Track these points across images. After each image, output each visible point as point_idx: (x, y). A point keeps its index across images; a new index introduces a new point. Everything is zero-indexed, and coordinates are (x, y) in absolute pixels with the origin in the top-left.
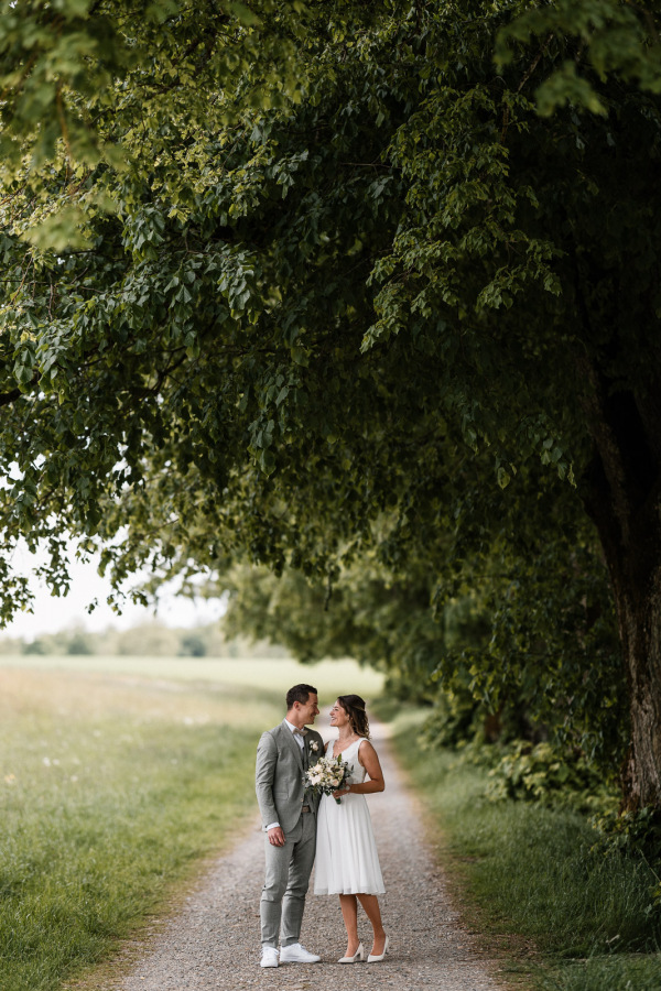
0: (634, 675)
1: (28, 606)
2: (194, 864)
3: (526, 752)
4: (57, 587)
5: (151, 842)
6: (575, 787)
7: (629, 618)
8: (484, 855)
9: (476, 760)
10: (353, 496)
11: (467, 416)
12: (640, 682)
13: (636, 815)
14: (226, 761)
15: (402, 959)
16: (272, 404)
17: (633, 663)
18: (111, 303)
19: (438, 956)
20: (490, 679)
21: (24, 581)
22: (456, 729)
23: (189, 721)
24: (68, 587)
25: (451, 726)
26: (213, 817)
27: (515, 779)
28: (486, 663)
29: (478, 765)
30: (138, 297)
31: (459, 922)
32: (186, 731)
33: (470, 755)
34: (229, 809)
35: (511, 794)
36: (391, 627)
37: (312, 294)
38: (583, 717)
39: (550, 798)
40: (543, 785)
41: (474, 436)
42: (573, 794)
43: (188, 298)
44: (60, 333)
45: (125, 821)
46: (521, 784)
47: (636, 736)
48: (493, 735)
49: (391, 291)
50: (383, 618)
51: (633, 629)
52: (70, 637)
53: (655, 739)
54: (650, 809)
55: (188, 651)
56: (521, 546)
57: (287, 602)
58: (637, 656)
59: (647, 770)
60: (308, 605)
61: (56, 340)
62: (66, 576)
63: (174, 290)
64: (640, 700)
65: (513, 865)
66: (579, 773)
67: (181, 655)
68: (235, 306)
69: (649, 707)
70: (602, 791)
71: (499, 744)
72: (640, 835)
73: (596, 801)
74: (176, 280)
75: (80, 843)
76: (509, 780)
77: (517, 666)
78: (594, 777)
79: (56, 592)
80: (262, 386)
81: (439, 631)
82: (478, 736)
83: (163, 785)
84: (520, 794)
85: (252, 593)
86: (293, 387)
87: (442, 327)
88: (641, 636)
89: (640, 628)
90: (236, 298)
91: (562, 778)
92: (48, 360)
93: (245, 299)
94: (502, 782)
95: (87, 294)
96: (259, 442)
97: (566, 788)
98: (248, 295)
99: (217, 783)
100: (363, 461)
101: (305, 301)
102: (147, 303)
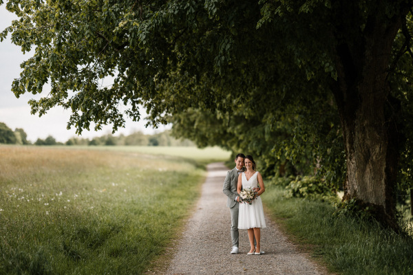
0: (348, 150)
1: (123, 125)
2: (180, 221)
3: (300, 179)
4: (135, 118)
5: (163, 213)
6: (318, 192)
7: (346, 129)
8: (289, 217)
9: (276, 183)
10: (244, 83)
11: (296, 53)
12: (351, 152)
13: (349, 202)
14: (178, 185)
15: (271, 253)
16: (224, 50)
17: (348, 145)
18: (164, 13)
19: (285, 252)
20: (293, 152)
21: (121, 116)
22: (266, 172)
23: (160, 170)
24: (139, 118)
25: (264, 171)
26: (181, 204)
27: (296, 190)
28: (291, 146)
29: (277, 185)
30: (174, 11)
31: (288, 240)
32: (161, 173)
33: (274, 182)
34: (185, 202)
35: (294, 195)
36: (241, 133)
37: (237, 8)
38: (328, 166)
39: (309, 196)
40: (306, 192)
41: (299, 61)
42: (318, 195)
43: (193, 11)
44: (146, 26)
45: (149, 206)
46: (298, 191)
47: (349, 172)
48: (283, 174)
49: (267, 6)
50: (237, 130)
51: (348, 133)
52: (106, 138)
53: (356, 173)
54: (355, 199)
55: (152, 143)
56: (305, 102)
57: (201, 124)
58: (349, 143)
59: (353, 185)
60: (209, 125)
61: (145, 29)
62: (138, 114)
63: (188, 8)
64: (351, 159)
65: (303, 220)
66: (320, 187)
67: (149, 145)
68: (211, 14)
69: (354, 162)
70: (328, 194)
71: (285, 177)
72: (351, 209)
73: (327, 198)
74: (188, 4)
75: (135, 213)
76: (294, 190)
77: (303, 147)
78: (325, 189)
79: (135, 120)
80: (219, 43)
82: (276, 174)
83: (159, 193)
84: (298, 195)
85: (186, 121)
86: (232, 43)
87: (285, 20)
88: (351, 135)
89: (351, 132)
90: (211, 11)
91: (313, 189)
92: (142, 37)
93: (215, 11)
94: (290, 191)
95: (153, 10)
96: (219, 64)
97: (315, 193)
98: (216, 9)
99: (178, 192)
100: (249, 70)
101: (235, 11)
102: (178, 13)
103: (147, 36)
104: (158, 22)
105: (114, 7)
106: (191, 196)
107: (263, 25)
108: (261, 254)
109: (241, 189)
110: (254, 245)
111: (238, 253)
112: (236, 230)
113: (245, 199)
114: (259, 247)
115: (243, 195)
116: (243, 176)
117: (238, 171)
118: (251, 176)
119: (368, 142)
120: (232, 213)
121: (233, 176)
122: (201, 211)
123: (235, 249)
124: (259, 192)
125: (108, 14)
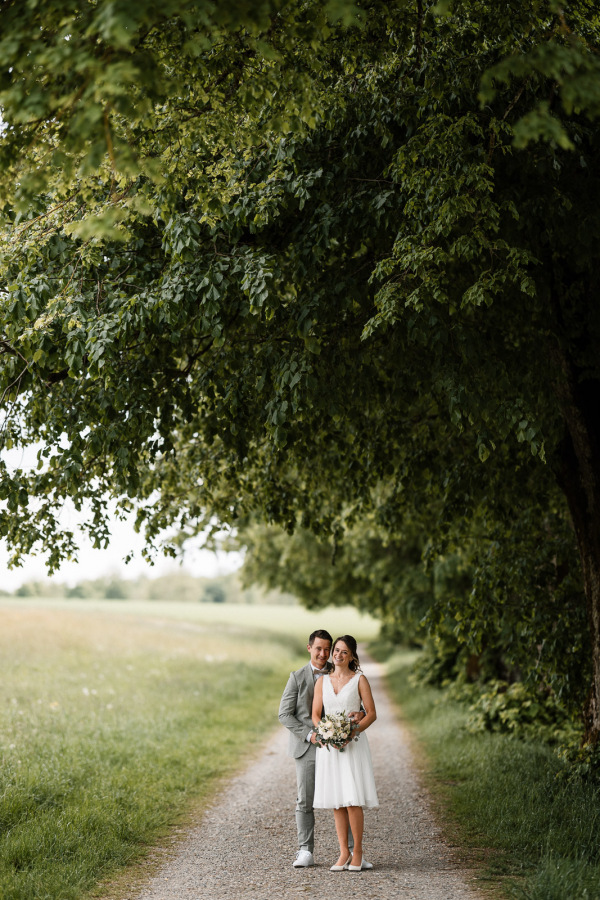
0: (596, 626)
1: (73, 556)
2: (212, 782)
3: (502, 690)
4: (98, 540)
5: (176, 763)
6: (544, 721)
7: (593, 576)
8: (464, 779)
9: (458, 697)
10: (356, 466)
11: (454, 399)
13: (596, 747)
14: (242, 694)
15: (390, 866)
16: (287, 387)
17: (596, 615)
18: (151, 300)
19: (422, 866)
20: (473, 625)
21: (70, 535)
22: (442, 669)
23: (210, 658)
24: (108, 541)
25: (437, 666)
26: (229, 742)
27: (492, 713)
28: (468, 612)
29: (460, 701)
30: (174, 294)
31: (440, 837)
32: (208, 667)
34: (243, 735)
36: (386, 579)
37: (323, 291)
38: (552, 661)
39: (522, 731)
40: (516, 719)
41: (459, 416)
42: (543, 727)
43: (217, 296)
44: (107, 327)
45: (153, 744)
46: (497, 718)
48: (474, 676)
49: (389, 289)
50: (378, 572)
51: (596, 586)
55: (209, 597)
56: (500, 512)
57: (297, 556)
60: (315, 560)
61: (104, 333)
62: (106, 532)
63: (205, 290)
65: (489, 788)
66: (548, 709)
67: (204, 601)
68: (255, 303)
70: (568, 726)
71: (479, 683)
73: (562, 735)
74: (207, 280)
75: (114, 762)
76: (487, 715)
77: (496, 615)
78: (561, 713)
79: (97, 545)
80: (278, 371)
81: (428, 584)
82: (460, 676)
83: (187, 714)
84: (496, 727)
85: (266, 548)
86: (305, 372)
87: (433, 321)
90: (256, 297)
91: (533, 714)
92: (96, 351)
93: (263, 297)
94: (480, 716)
95: (130, 291)
96: (274, 420)
97: (536, 722)
98: (267, 294)
99: (233, 712)
100: (365, 436)
101: (317, 298)
102: (183, 300)
103: (108, 349)
104: (133, 320)
105: (35, 281)
106: (260, 723)
107: (377, 331)
108: (364, 869)
109: (322, 715)
110: (349, 848)
111: (311, 865)
112: (309, 812)
113: (329, 740)
114: (360, 852)
115: (326, 729)
116: (326, 684)
117: (316, 672)
118: (344, 683)
120: (298, 771)
121: (304, 684)
122: (272, 759)
123: (303, 856)
124: (361, 722)
125: (20, 296)
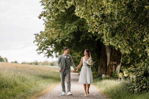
52: (35, 63)
116: (84, 59)
118: (88, 59)
119: (102, 63)
